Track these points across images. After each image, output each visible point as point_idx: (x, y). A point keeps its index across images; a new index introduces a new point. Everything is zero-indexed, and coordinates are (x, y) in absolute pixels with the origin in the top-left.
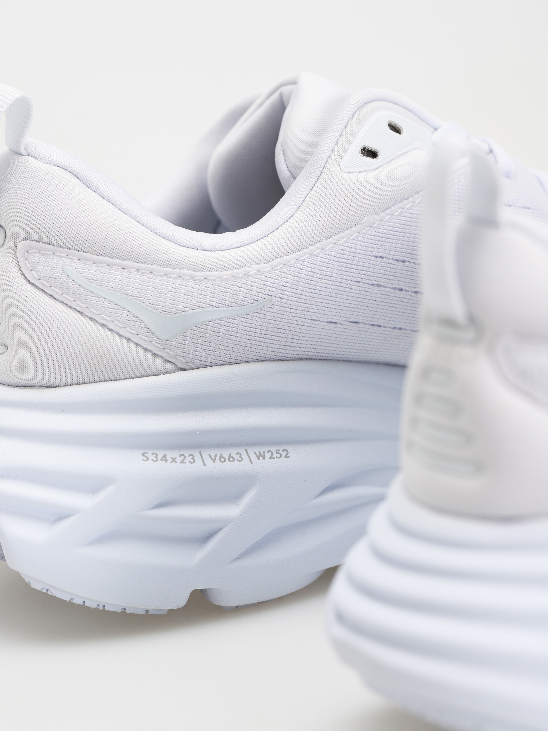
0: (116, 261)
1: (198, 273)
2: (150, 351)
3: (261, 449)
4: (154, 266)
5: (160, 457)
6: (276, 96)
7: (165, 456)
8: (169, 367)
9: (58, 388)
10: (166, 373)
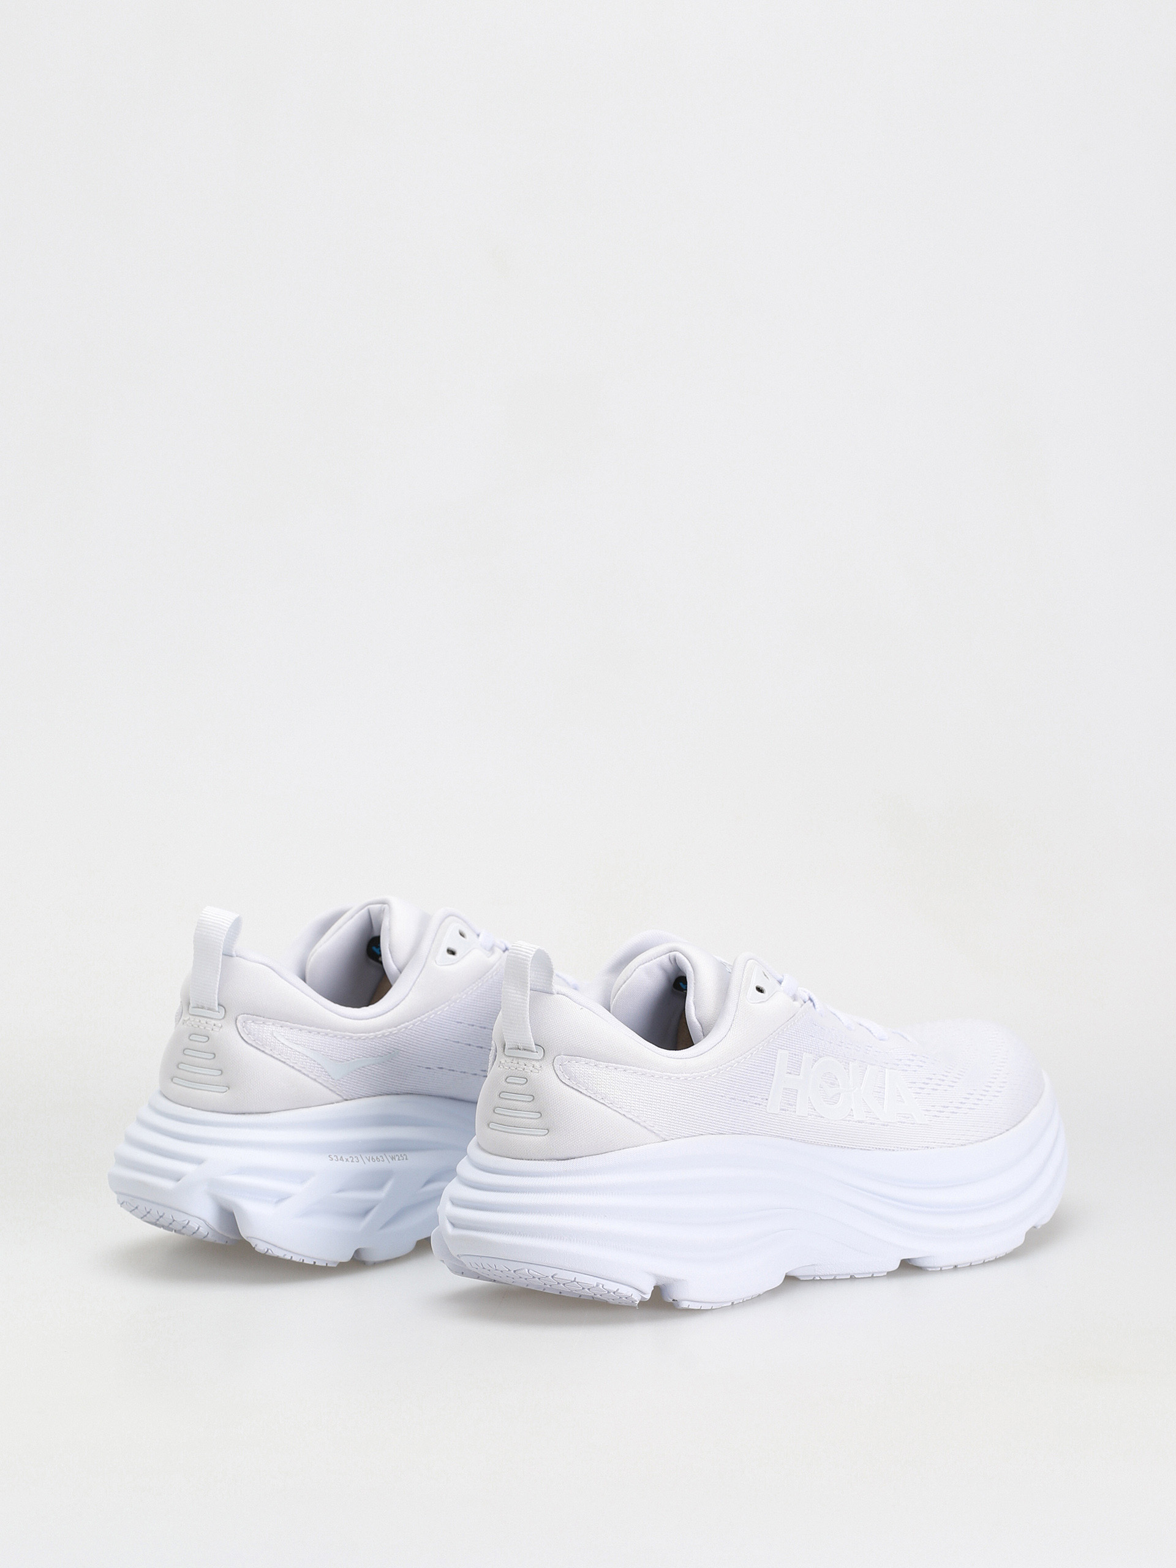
0: (305, 1027)
1: (355, 1035)
2: (328, 1088)
3: (393, 1154)
4: (329, 1030)
5: (339, 1158)
6: (364, 911)
7: (341, 1157)
8: (339, 1098)
9: (271, 1114)
10: (338, 1102)
